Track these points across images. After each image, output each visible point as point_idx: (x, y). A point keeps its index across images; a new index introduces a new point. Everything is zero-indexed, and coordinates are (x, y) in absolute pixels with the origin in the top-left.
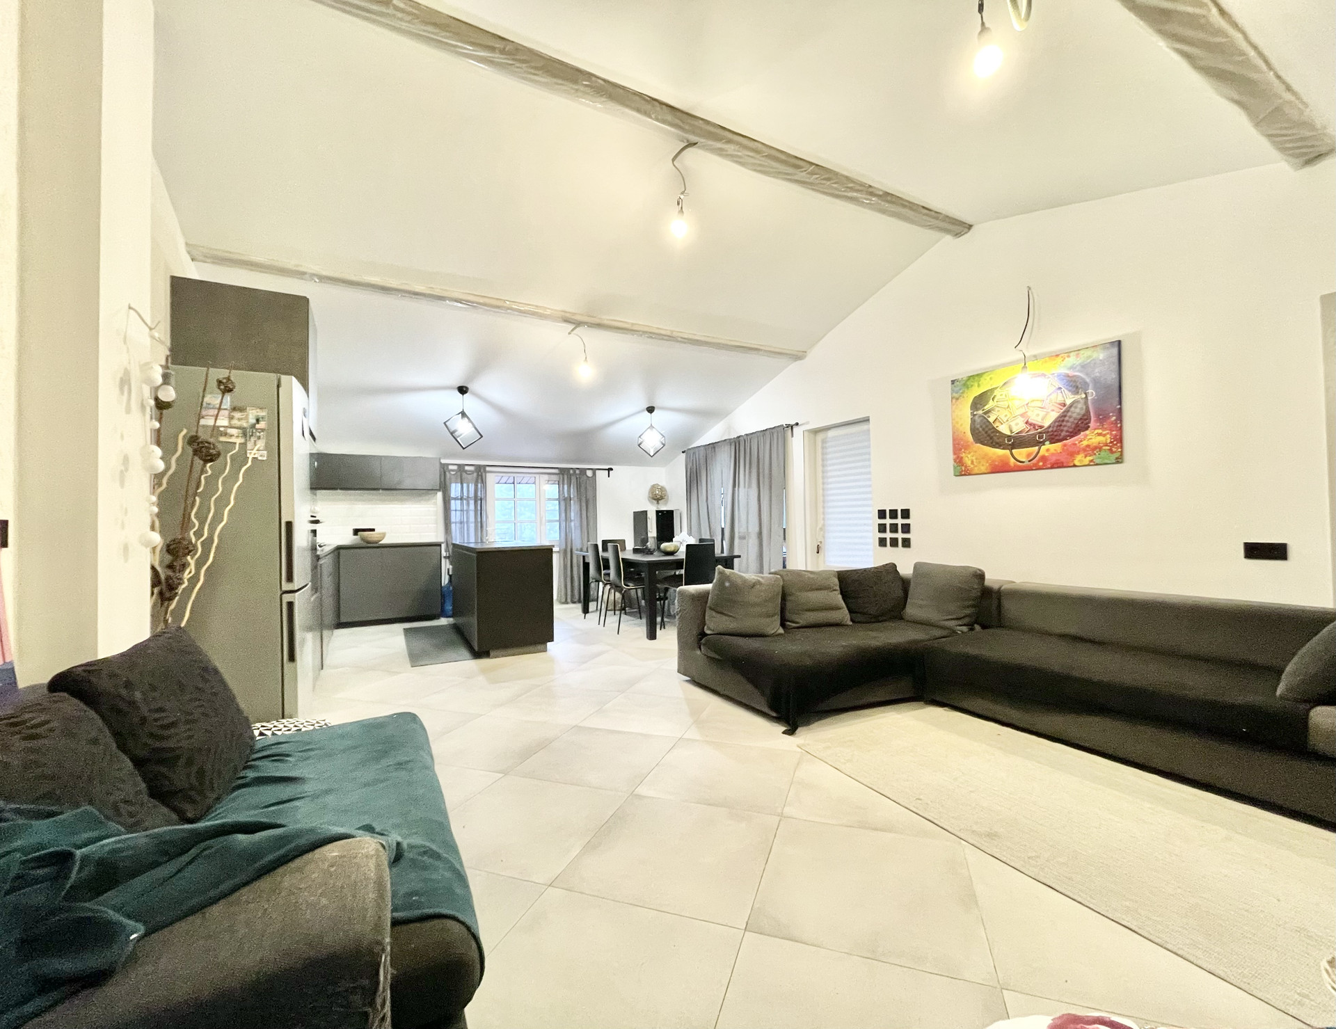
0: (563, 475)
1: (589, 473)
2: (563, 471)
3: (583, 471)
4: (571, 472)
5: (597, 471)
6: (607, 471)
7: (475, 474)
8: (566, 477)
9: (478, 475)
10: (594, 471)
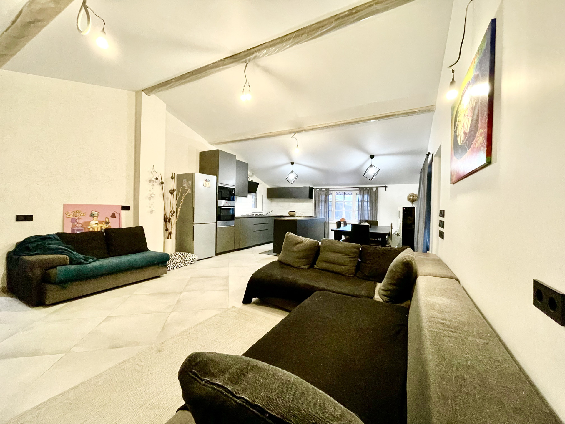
0: (361, 190)
1: (374, 189)
2: (361, 189)
3: (371, 188)
4: (365, 189)
5: (378, 188)
6: (385, 188)
7: (325, 192)
8: (362, 191)
9: (326, 192)
10: (377, 188)
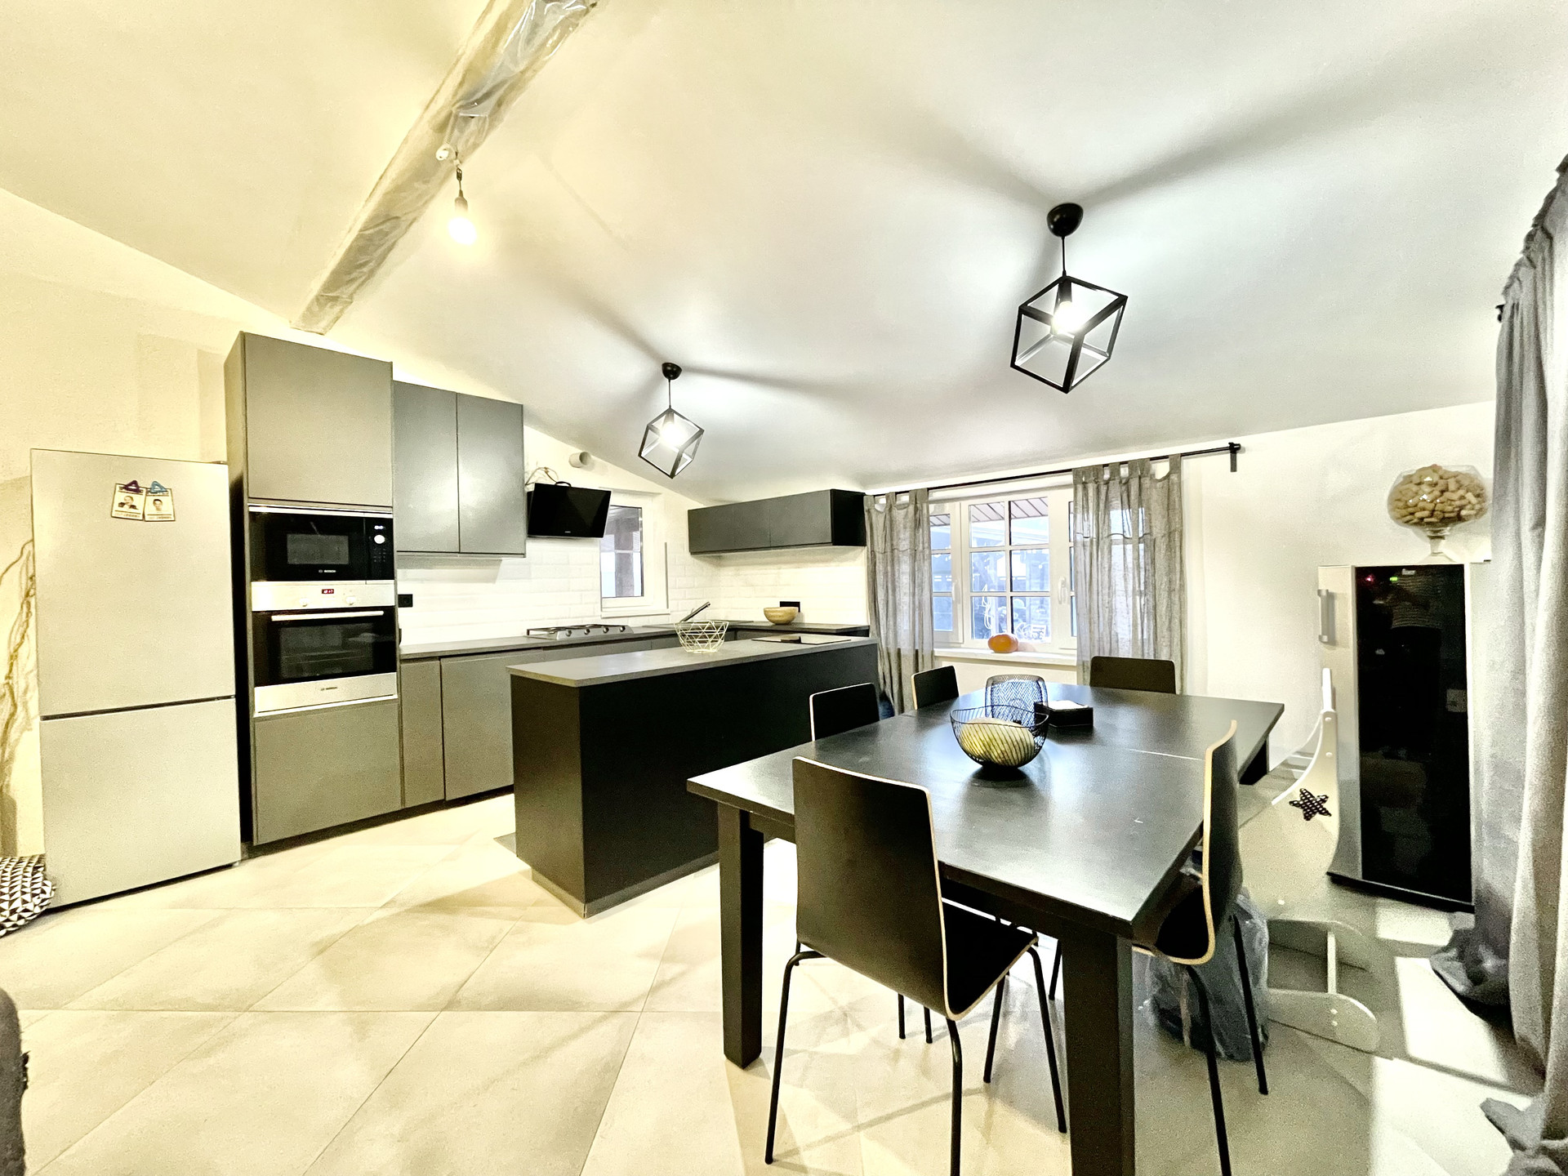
0: (1085, 483)
1: (1161, 469)
2: (1085, 478)
3: (1141, 468)
4: (1107, 474)
5: (1186, 462)
6: (1227, 456)
7: (911, 508)
8: (1091, 488)
9: (916, 510)
10: (1176, 462)
